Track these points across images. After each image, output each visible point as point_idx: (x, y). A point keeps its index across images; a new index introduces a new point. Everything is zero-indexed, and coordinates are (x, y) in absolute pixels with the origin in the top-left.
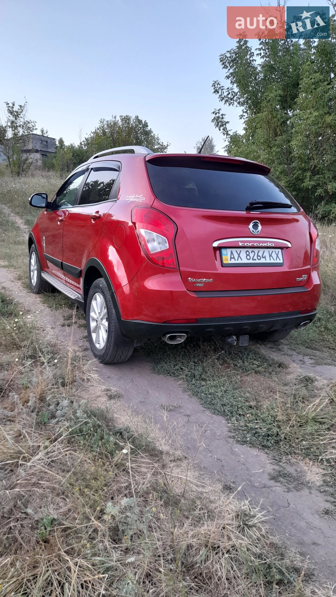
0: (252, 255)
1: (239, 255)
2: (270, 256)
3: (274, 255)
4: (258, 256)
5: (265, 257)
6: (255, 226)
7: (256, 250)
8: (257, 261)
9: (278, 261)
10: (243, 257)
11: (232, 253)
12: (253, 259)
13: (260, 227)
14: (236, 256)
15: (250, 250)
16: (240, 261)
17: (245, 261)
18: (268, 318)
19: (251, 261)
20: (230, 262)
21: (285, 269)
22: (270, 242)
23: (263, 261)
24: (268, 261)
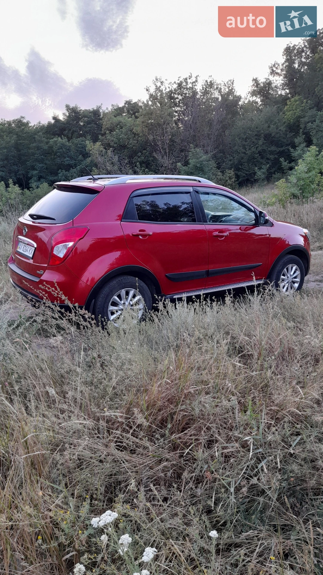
2: (30, 251)
4: (26, 249)
9: (31, 255)
10: (22, 248)
13: (26, 230)
15: (25, 245)
17: (21, 251)
20: (18, 250)
22: (27, 241)
24: (27, 254)
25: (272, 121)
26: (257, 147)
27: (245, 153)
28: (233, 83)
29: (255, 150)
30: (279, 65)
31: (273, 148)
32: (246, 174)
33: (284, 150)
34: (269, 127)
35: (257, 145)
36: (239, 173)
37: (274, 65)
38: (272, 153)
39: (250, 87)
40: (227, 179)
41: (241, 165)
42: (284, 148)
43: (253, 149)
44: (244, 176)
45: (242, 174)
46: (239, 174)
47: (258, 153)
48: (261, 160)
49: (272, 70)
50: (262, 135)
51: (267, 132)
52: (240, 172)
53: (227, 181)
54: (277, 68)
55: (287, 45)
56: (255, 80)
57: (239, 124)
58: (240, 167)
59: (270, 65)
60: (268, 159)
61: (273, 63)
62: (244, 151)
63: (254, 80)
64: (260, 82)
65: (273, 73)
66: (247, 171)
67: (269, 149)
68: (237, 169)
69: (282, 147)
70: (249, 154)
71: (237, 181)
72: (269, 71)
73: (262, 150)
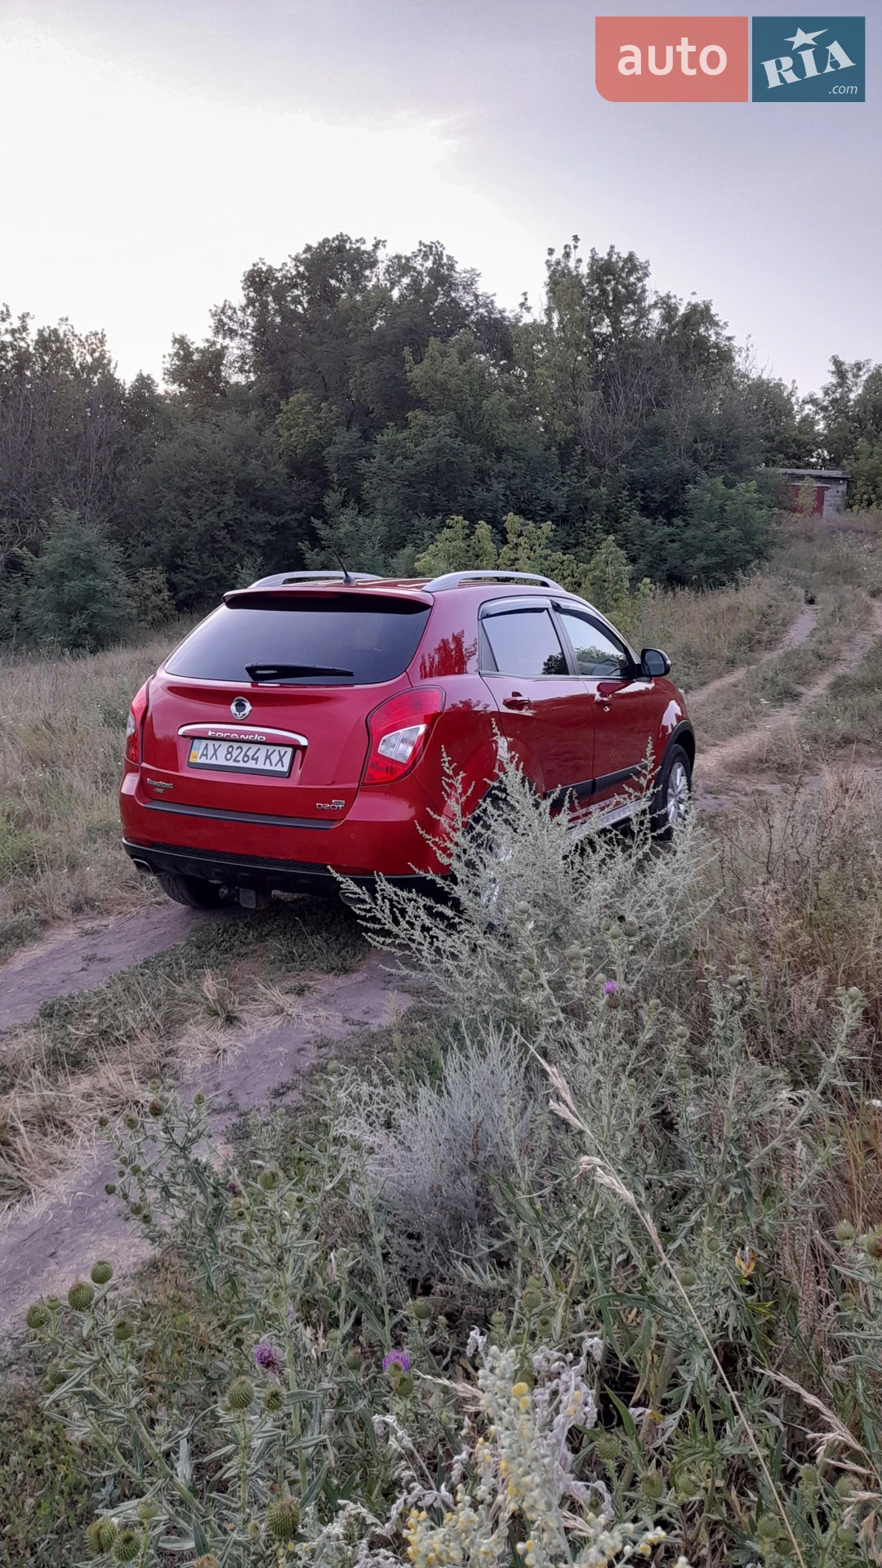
0: (235, 753)
1: (215, 751)
2: (268, 757)
3: (275, 758)
4: (246, 755)
5: (256, 760)
6: (241, 706)
7: (245, 747)
8: (241, 764)
9: (279, 768)
10: (219, 755)
11: (206, 747)
12: (235, 760)
13: (248, 707)
14: (211, 751)
15: (236, 745)
16: (213, 761)
17: (221, 761)
18: (256, 863)
19: (231, 763)
20: (199, 761)
21: (292, 783)
22: (260, 734)
23: (251, 764)
24: (260, 766)
25: (249, 450)
26: (219, 513)
27: (187, 526)
28: (102, 342)
29: (213, 519)
30: (235, 312)
31: (260, 517)
32: (195, 580)
33: (287, 522)
34: (244, 463)
35: (219, 508)
36: (177, 578)
37: (223, 312)
38: (258, 527)
39: (168, 359)
40: (148, 592)
41: (181, 556)
42: (286, 518)
43: (211, 518)
44: (190, 587)
45: (185, 579)
46: (175, 580)
47: (223, 528)
48: (234, 547)
49: (220, 320)
50: (231, 483)
51: (242, 476)
52: (179, 576)
53: (147, 598)
54: (230, 318)
55: (254, 265)
56: (181, 342)
57: (165, 451)
58: (179, 562)
59: (214, 309)
60: (249, 542)
61: (221, 305)
62: (185, 520)
63: (175, 341)
64: (193, 347)
65: (221, 328)
66: (197, 572)
67: (251, 518)
68: (172, 567)
69: (281, 513)
70: (201, 529)
71: (173, 598)
72: (212, 322)
73: (235, 519)
